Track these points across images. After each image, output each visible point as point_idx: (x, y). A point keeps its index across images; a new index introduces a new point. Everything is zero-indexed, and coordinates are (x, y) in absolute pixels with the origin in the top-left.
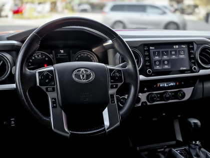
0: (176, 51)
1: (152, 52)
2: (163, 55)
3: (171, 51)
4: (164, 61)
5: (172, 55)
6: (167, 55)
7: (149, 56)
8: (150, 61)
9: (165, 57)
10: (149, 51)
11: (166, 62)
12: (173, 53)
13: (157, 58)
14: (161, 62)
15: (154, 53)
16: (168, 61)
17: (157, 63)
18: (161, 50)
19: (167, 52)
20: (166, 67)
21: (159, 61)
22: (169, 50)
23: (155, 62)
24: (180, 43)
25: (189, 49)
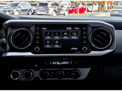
0: (68, 33)
1: (43, 32)
2: (55, 35)
3: (63, 33)
4: (55, 41)
5: (64, 35)
6: (59, 35)
7: (40, 35)
8: (41, 40)
9: (57, 37)
10: (41, 30)
11: (57, 42)
12: (66, 34)
13: (48, 37)
14: (52, 42)
15: (46, 33)
16: (59, 40)
17: (48, 42)
18: (53, 31)
19: (59, 33)
20: (57, 46)
21: (51, 41)
22: (62, 31)
23: (46, 41)
24: (73, 25)
25: (82, 31)
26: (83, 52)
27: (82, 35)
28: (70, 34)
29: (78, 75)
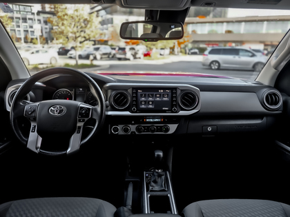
0: (160, 95)
1: (139, 94)
2: (149, 97)
3: (156, 95)
4: (149, 102)
5: (156, 97)
6: (152, 97)
7: (136, 97)
8: (136, 101)
9: (150, 99)
10: (136, 93)
11: (151, 103)
12: (158, 96)
13: (143, 99)
14: (147, 103)
15: (141, 95)
16: (152, 102)
17: (143, 103)
18: (147, 93)
19: (152, 95)
20: (151, 106)
21: (145, 102)
22: (155, 93)
23: (141, 102)
24: (164, 88)
25: (172, 93)
26: (173, 112)
27: (172, 97)
28: (162, 96)
29: (167, 130)
